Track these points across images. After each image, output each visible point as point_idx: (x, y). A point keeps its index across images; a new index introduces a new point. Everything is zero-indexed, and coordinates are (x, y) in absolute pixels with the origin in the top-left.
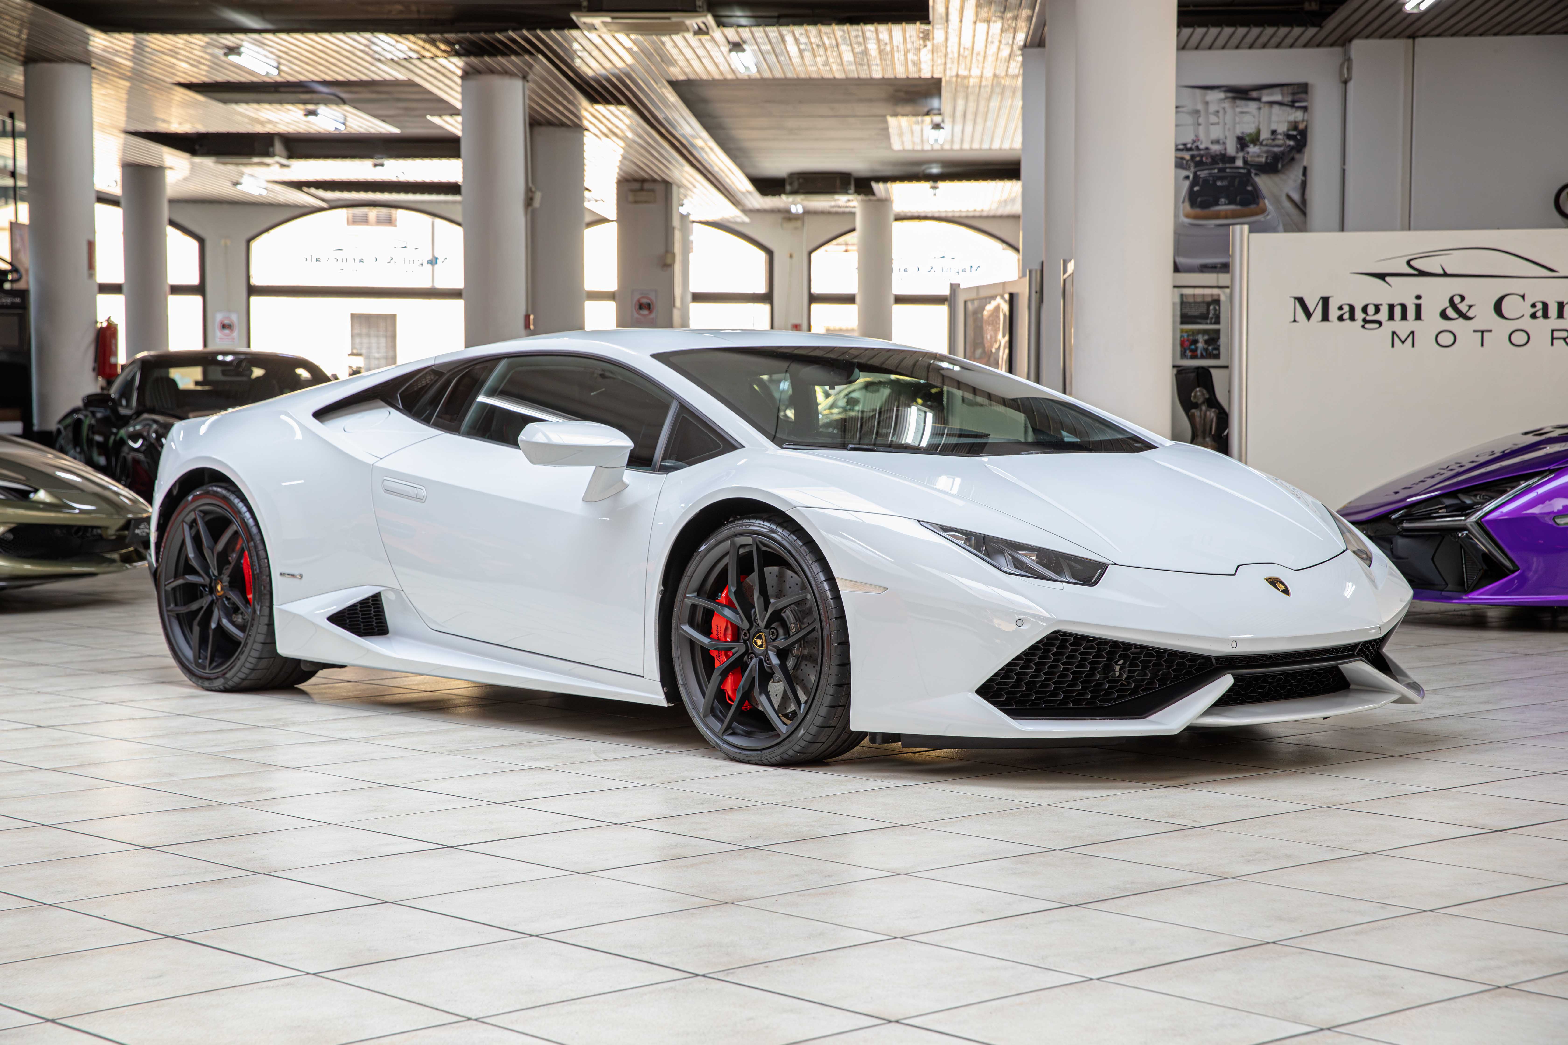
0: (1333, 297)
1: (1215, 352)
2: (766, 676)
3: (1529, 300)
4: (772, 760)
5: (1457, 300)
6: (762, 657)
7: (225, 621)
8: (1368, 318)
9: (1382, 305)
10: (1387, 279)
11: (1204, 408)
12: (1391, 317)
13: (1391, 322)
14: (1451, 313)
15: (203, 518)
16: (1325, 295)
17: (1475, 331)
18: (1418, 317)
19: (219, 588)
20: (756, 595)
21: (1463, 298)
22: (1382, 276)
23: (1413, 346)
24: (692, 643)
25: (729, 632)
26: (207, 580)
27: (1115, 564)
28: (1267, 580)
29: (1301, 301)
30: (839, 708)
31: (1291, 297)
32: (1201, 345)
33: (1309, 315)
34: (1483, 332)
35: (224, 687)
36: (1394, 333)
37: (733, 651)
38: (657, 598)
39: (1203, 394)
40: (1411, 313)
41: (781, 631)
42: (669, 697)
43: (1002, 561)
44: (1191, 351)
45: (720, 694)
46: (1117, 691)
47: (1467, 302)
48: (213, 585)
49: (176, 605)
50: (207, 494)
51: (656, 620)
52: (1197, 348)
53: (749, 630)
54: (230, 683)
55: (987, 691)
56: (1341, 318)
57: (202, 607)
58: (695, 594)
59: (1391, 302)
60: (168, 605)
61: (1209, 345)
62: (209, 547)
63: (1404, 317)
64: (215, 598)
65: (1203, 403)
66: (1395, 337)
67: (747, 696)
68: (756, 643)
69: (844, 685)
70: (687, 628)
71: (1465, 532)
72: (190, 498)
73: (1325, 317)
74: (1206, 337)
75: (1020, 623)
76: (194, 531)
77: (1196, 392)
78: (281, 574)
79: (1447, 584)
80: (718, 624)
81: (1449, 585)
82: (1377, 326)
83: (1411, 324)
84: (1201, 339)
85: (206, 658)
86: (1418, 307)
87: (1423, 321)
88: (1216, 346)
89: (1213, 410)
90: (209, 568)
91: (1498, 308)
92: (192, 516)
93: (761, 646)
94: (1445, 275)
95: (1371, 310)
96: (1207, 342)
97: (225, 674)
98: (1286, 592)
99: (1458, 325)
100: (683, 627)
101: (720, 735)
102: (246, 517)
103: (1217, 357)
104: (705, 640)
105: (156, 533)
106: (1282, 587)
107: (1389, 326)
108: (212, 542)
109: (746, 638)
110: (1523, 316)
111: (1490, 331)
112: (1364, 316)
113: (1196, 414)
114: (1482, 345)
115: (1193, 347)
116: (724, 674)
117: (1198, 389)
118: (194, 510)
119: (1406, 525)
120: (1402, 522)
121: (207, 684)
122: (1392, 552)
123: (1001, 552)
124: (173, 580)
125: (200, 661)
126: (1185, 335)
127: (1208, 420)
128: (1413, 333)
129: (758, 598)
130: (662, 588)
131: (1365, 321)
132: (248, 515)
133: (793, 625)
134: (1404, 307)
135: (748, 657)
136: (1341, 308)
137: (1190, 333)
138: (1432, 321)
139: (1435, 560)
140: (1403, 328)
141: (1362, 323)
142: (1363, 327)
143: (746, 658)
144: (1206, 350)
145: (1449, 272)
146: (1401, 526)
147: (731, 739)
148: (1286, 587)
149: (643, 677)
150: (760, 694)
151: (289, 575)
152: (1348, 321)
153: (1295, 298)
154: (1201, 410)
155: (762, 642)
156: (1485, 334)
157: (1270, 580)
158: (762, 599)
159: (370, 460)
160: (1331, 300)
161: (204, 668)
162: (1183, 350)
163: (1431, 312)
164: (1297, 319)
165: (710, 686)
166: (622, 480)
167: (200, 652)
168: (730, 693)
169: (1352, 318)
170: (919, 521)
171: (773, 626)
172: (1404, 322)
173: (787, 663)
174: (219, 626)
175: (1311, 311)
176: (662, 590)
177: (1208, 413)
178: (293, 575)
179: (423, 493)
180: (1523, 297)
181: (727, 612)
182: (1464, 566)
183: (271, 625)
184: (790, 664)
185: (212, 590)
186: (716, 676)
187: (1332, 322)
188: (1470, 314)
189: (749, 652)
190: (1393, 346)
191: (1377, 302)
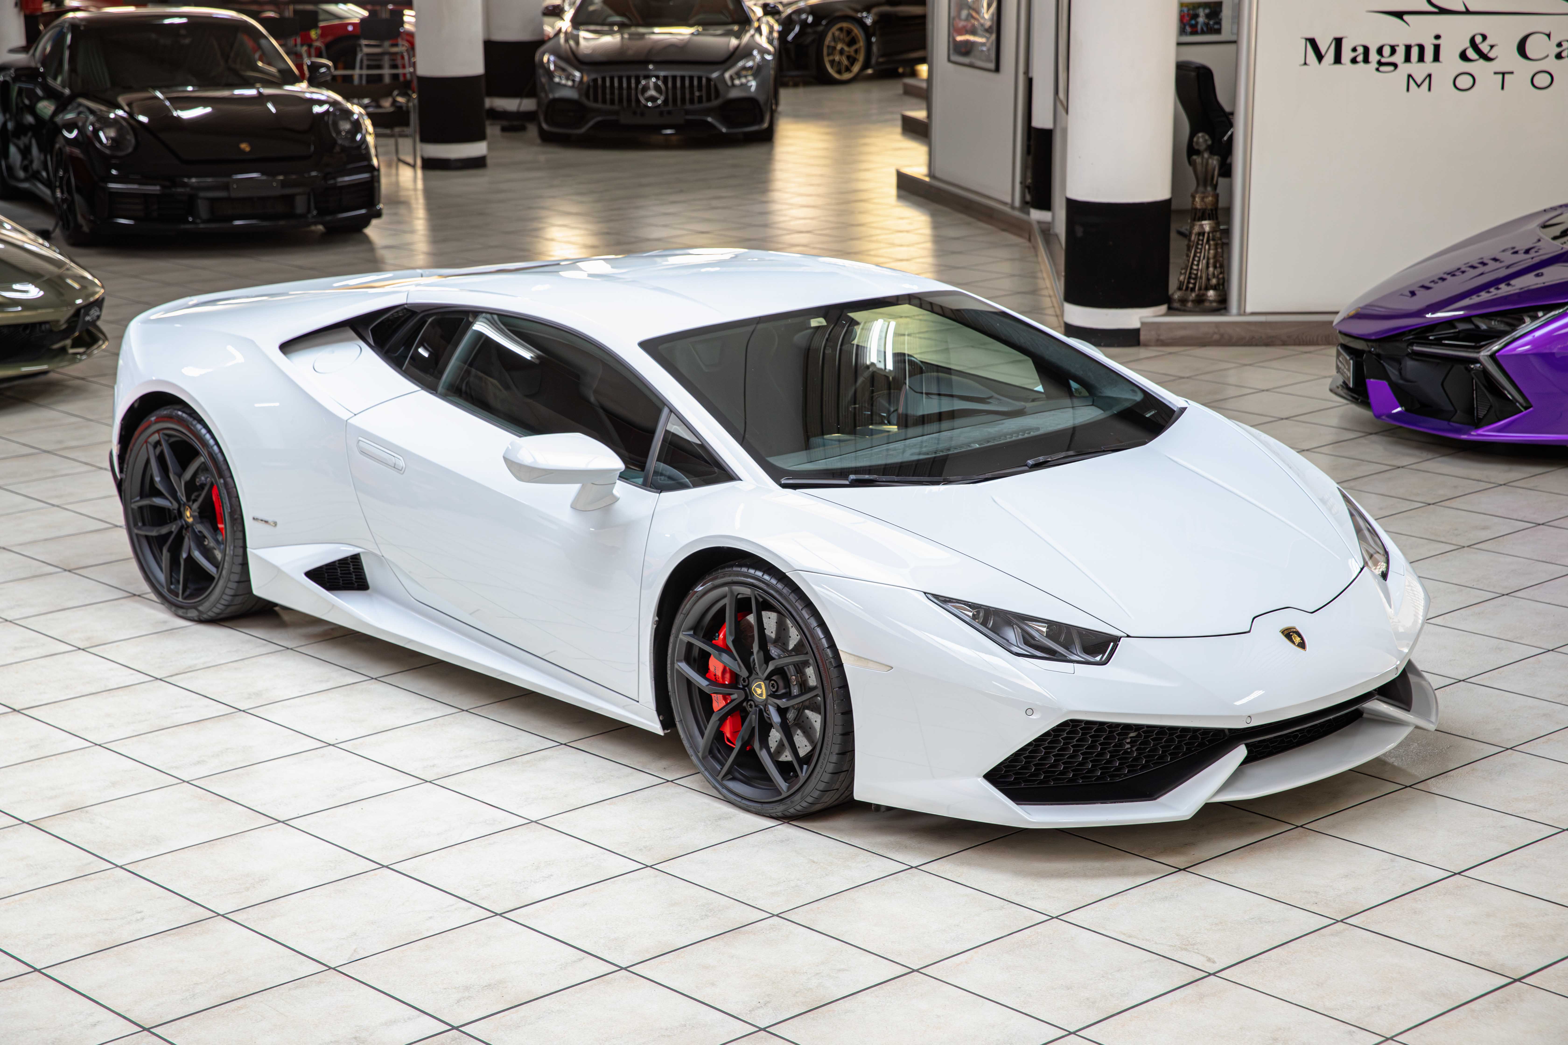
0: (1346, 37)
1: (1216, 27)
2: (765, 727)
3: (1555, 40)
4: (774, 815)
5: (1478, 39)
6: (762, 707)
7: (197, 555)
8: (1383, 60)
9: (1398, 46)
10: (1406, 17)
11: (1206, 155)
12: (1408, 59)
13: (1408, 65)
14: (1471, 54)
15: (167, 441)
16: (1338, 35)
17: (1496, 73)
18: (1436, 58)
19: (188, 514)
20: (755, 648)
21: (1484, 37)
22: (1399, 15)
23: (1430, 89)
24: (689, 683)
25: (728, 676)
26: (176, 505)
27: (1128, 636)
28: (1283, 632)
29: (1313, 42)
30: (843, 774)
31: (1302, 38)
32: (1201, 20)
33: (1320, 57)
34: (1503, 74)
35: (200, 619)
36: (1410, 76)
37: (733, 697)
38: (652, 628)
39: (1206, 141)
40: (1429, 54)
41: (781, 684)
42: (664, 726)
43: (1011, 635)
44: (1192, 26)
45: (719, 735)
46: (1127, 767)
47: (1489, 41)
48: (182, 509)
49: (144, 524)
50: (170, 418)
51: (650, 649)
52: (1197, 23)
53: (748, 678)
54: (205, 616)
55: (995, 777)
56: (1354, 61)
57: (171, 532)
58: (691, 632)
59: (1408, 43)
60: (136, 525)
61: (1210, 19)
62: (175, 473)
63: (1421, 59)
64: (184, 522)
65: (1206, 150)
66: (1411, 80)
67: (747, 745)
68: (756, 692)
69: (847, 752)
70: (684, 667)
71: (1478, 365)
72: (153, 419)
73: (1338, 60)
74: (1207, 11)
75: (1029, 712)
76: (158, 450)
77: (1198, 138)
78: (254, 519)
79: (1456, 412)
80: (716, 665)
81: (1458, 412)
82: (1392, 68)
83: (1428, 66)
84: (1202, 12)
85: (178, 582)
86: (1437, 48)
87: (1442, 63)
88: (1217, 20)
89: (1216, 157)
90: (176, 492)
91: (1521, 49)
92: (156, 437)
93: (761, 695)
94: (1468, 12)
95: (1387, 51)
96: (1208, 16)
97: (199, 606)
98: (1302, 645)
99: (1478, 67)
100: (679, 664)
101: (719, 778)
102: (213, 450)
103: (1218, 31)
104: (702, 682)
105: (119, 446)
106: (1297, 640)
107: (1404, 69)
108: (179, 469)
109: (745, 684)
110: (1547, 56)
111: (1512, 73)
112: (1378, 57)
113: (1197, 161)
114: (1503, 88)
115: (1193, 22)
116: (722, 720)
117: (1200, 135)
118: (158, 431)
119: (1416, 348)
120: (1412, 344)
121: (180, 612)
122: (1400, 373)
123: (1010, 624)
124: (138, 498)
125: (172, 587)
126: (1185, 10)
127: (1210, 167)
128: (1430, 76)
129: (758, 652)
130: (657, 618)
131: (1380, 63)
132: (215, 448)
133: (794, 677)
134: (1421, 48)
135: (747, 703)
136: (1354, 50)
137: (1191, 7)
138: (1450, 62)
139: (1445, 384)
140: (1419, 70)
141: (1377, 66)
142: (1377, 69)
143: (745, 704)
144: (1207, 24)
145: (1471, 9)
146: (1410, 347)
147: (731, 785)
148: (1302, 639)
149: (638, 702)
150: (761, 749)
151: (262, 520)
152: (1362, 64)
153: (1307, 39)
154: (1203, 157)
155: (762, 691)
156: (1506, 76)
157: (1286, 632)
158: (762, 653)
159: (344, 415)
160: (1344, 42)
161: (177, 595)
162: (1182, 26)
163: (1450, 53)
164: (1308, 62)
165: (709, 727)
166: (612, 494)
167: (171, 576)
168: (728, 735)
169: (1366, 60)
170: (925, 593)
171: (774, 678)
172: (1421, 64)
173: (787, 716)
174: (190, 559)
175: (1323, 52)
176: (657, 621)
177: (1210, 161)
178: (266, 522)
179: (401, 463)
180: (1549, 36)
181: (725, 657)
182: (1475, 392)
183: (245, 564)
184: (791, 715)
185: (180, 515)
186: (714, 718)
187: (1345, 64)
188: (1491, 55)
189: (748, 697)
190: (1408, 90)
191: (1393, 43)
